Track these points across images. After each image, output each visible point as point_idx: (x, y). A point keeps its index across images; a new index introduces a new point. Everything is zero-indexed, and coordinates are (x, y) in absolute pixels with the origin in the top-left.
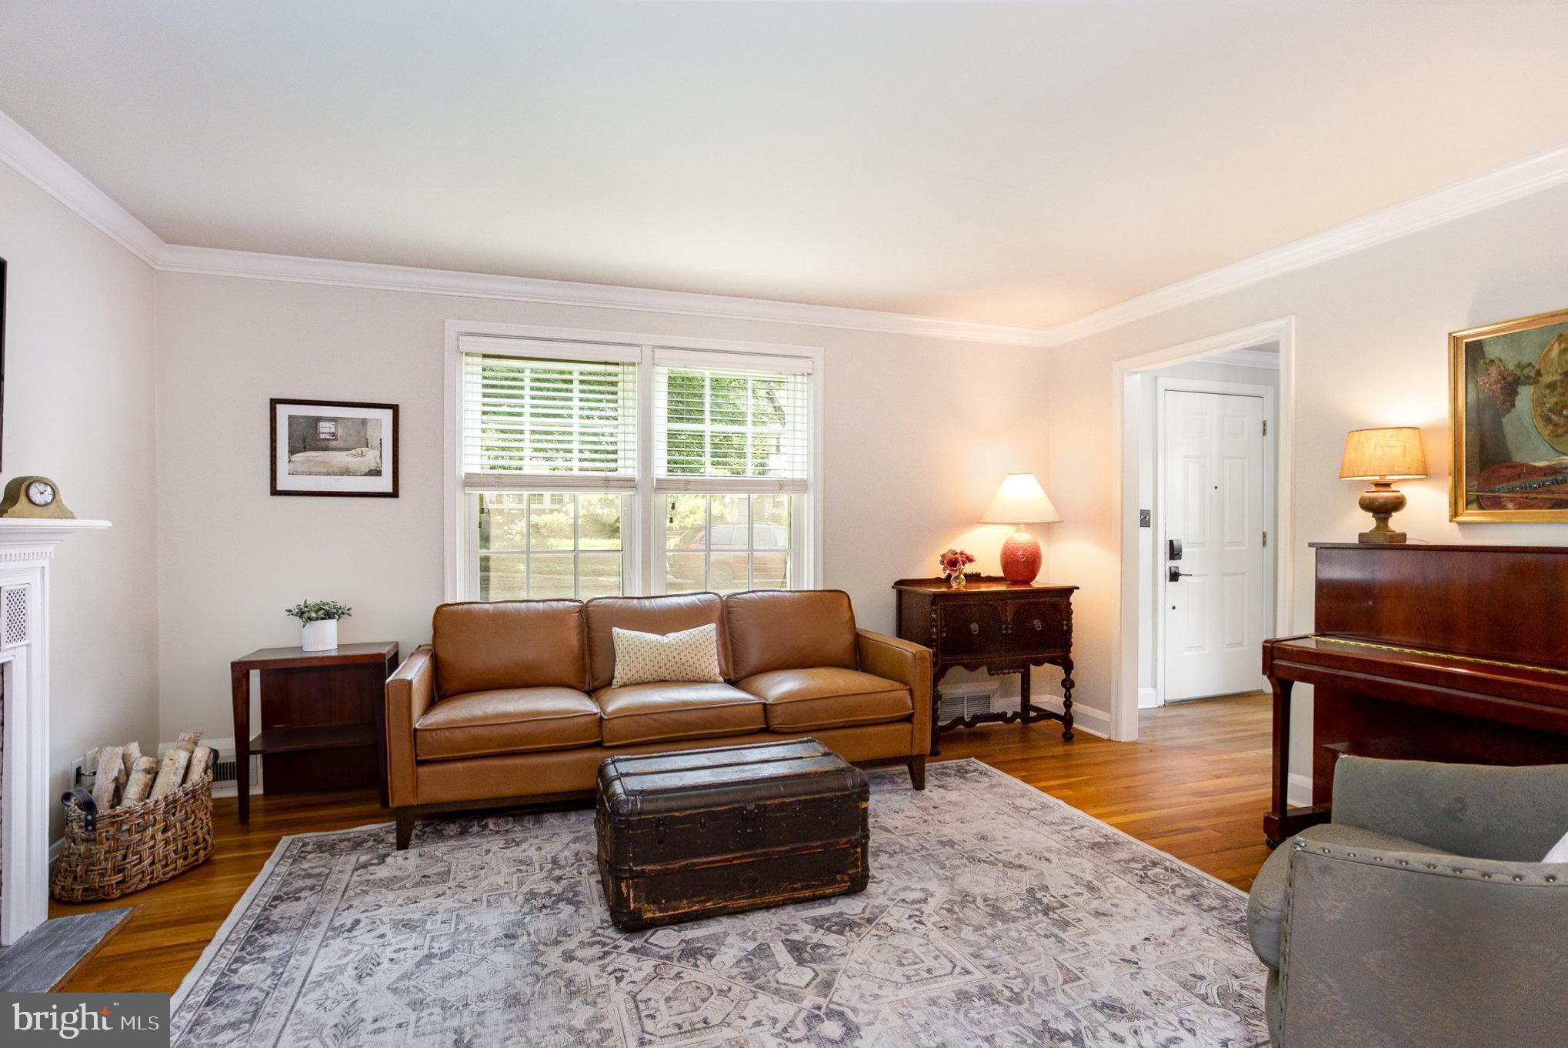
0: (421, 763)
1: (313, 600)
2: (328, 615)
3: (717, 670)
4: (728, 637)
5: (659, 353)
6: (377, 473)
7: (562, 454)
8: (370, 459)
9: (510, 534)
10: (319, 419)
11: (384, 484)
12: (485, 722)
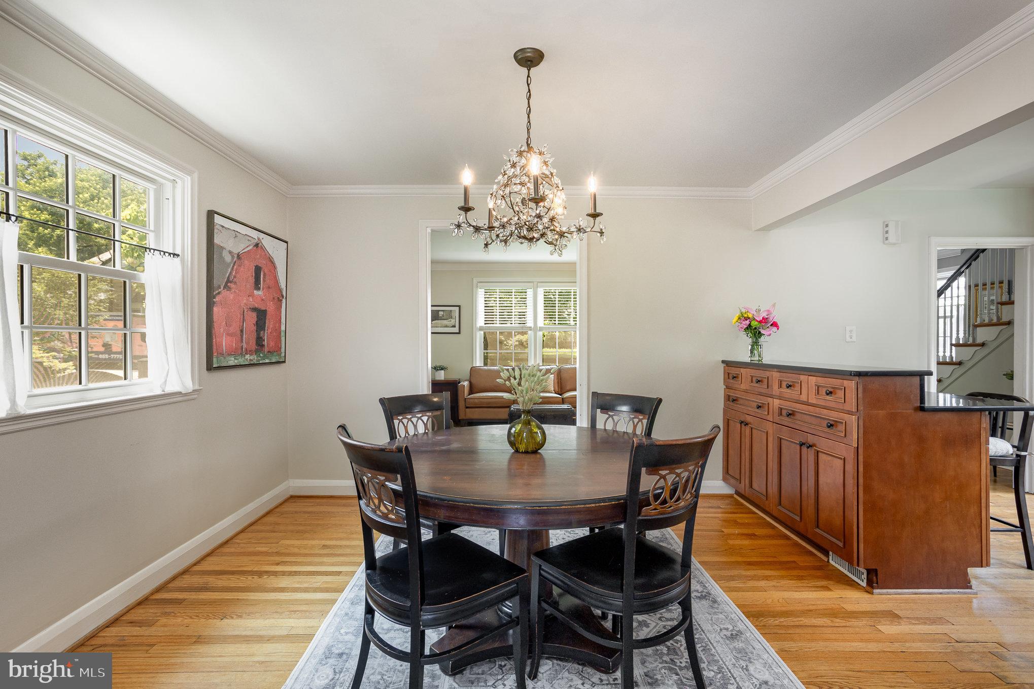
0: (467, 407)
1: (438, 365)
2: (442, 369)
3: (553, 389)
4: (560, 380)
5: (539, 284)
6: (454, 326)
7: (509, 322)
8: (452, 322)
9: (507, 346)
10: (439, 311)
11: (456, 330)
12: (483, 398)
